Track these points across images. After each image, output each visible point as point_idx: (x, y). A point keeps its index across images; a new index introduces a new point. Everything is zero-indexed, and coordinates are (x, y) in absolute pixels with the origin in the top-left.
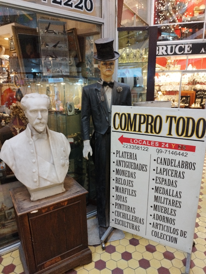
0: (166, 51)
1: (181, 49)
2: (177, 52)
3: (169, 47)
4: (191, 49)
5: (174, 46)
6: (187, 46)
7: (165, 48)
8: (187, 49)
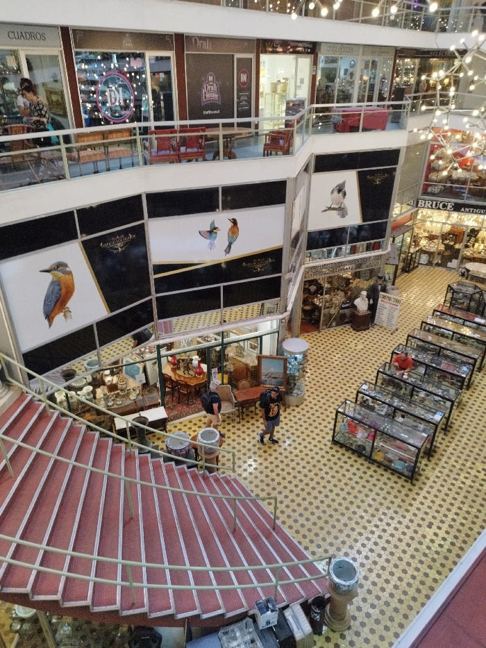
0: (432, 205)
1: (445, 206)
2: (441, 207)
3: (434, 203)
4: (453, 207)
5: (438, 203)
6: (449, 204)
7: (431, 203)
8: (449, 206)
